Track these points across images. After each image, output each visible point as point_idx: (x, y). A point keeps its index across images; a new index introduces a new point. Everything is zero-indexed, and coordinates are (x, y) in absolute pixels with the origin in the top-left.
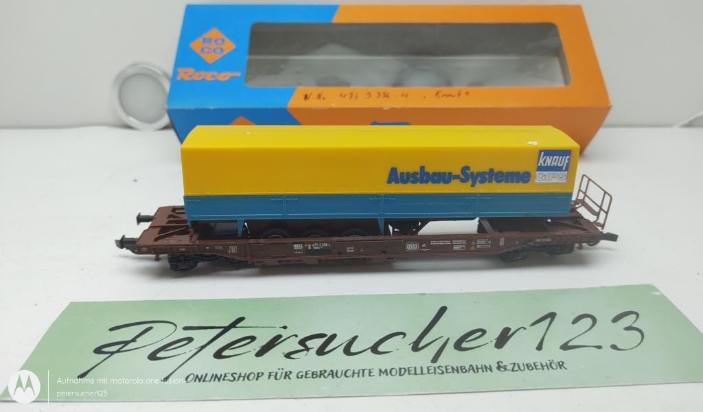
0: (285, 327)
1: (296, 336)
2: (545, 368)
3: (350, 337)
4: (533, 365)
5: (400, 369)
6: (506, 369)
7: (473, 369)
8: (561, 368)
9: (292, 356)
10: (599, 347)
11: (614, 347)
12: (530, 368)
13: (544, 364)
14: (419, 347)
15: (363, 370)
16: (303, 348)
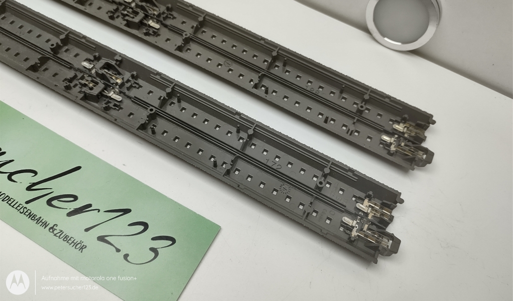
2: (73, 244)
4: (68, 239)
5: (8, 196)
6: (53, 232)
7: (38, 220)
8: (79, 250)
10: (118, 250)
11: (126, 256)
12: (65, 239)
13: (75, 242)
14: (32, 188)
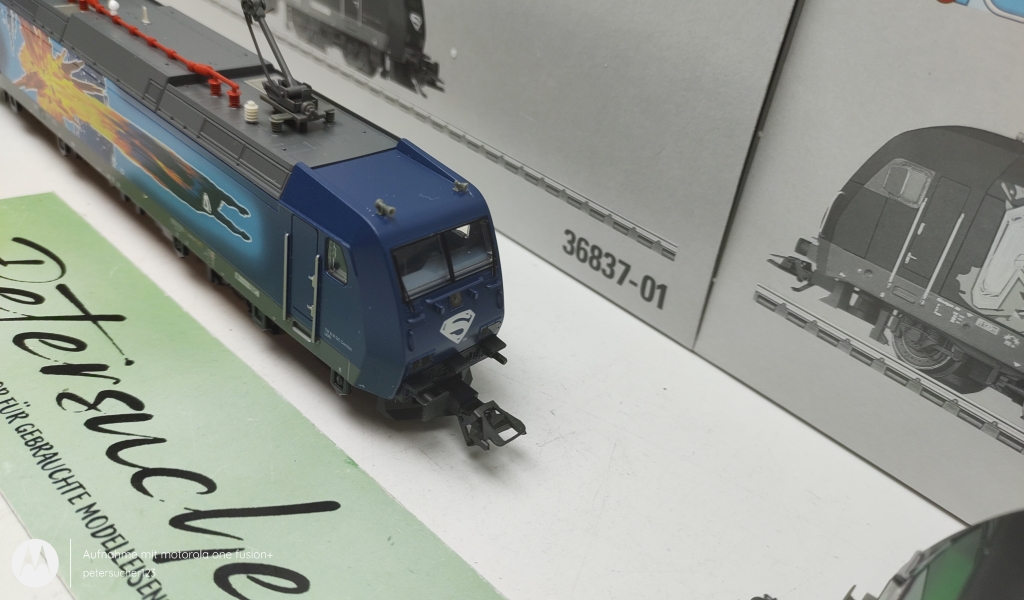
0: (129, 363)
1: (115, 383)
3: (153, 435)
5: (111, 526)
9: (65, 402)
14: (187, 523)
15: (81, 486)
16: (91, 400)
